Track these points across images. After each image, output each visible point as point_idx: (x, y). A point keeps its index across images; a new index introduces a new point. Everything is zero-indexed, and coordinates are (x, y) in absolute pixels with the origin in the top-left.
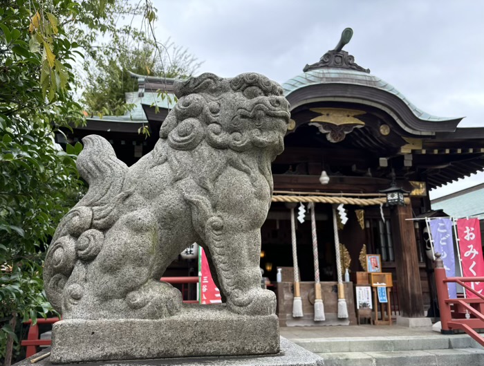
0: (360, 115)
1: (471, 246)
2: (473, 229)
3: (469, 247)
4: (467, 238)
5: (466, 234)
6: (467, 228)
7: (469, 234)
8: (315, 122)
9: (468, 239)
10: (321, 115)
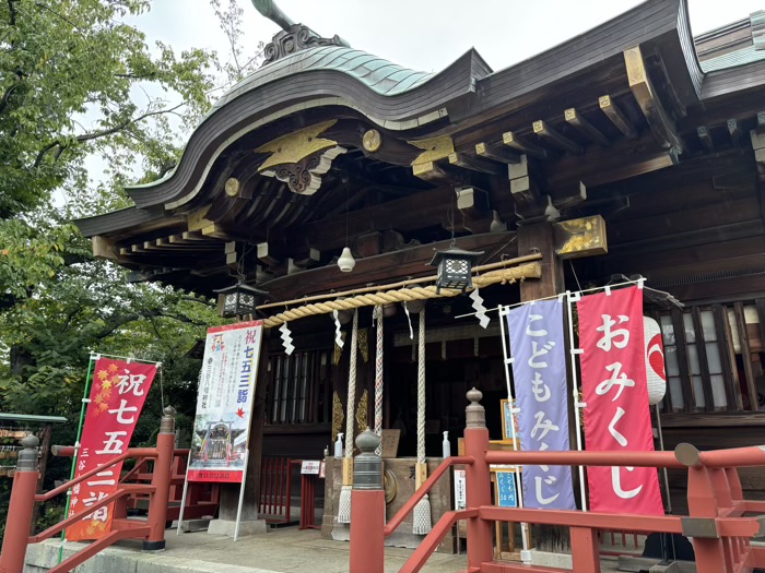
0: (328, 130)
1: (618, 366)
2: (624, 318)
3: (609, 368)
4: (605, 345)
5: (602, 334)
6: (607, 318)
7: (609, 335)
8: (266, 170)
9: (607, 348)
10: (269, 154)
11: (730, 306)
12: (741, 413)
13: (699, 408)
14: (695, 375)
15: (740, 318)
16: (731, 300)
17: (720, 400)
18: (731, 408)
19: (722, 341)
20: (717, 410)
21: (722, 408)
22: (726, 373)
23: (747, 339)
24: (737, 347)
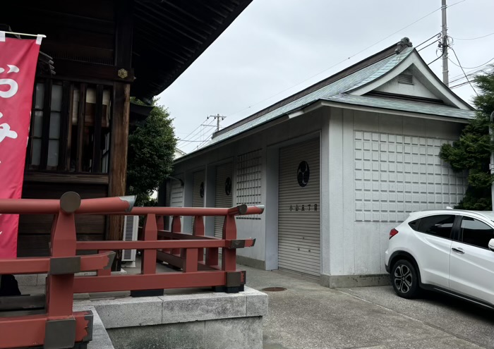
11: (78, 85)
12: (67, 173)
13: (34, 166)
14: (36, 138)
15: (82, 97)
16: (78, 80)
17: (52, 160)
18: (60, 168)
19: (65, 112)
20: (48, 169)
21: (53, 167)
22: (62, 140)
23: (84, 115)
24: (74, 119)
